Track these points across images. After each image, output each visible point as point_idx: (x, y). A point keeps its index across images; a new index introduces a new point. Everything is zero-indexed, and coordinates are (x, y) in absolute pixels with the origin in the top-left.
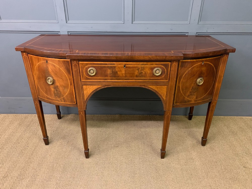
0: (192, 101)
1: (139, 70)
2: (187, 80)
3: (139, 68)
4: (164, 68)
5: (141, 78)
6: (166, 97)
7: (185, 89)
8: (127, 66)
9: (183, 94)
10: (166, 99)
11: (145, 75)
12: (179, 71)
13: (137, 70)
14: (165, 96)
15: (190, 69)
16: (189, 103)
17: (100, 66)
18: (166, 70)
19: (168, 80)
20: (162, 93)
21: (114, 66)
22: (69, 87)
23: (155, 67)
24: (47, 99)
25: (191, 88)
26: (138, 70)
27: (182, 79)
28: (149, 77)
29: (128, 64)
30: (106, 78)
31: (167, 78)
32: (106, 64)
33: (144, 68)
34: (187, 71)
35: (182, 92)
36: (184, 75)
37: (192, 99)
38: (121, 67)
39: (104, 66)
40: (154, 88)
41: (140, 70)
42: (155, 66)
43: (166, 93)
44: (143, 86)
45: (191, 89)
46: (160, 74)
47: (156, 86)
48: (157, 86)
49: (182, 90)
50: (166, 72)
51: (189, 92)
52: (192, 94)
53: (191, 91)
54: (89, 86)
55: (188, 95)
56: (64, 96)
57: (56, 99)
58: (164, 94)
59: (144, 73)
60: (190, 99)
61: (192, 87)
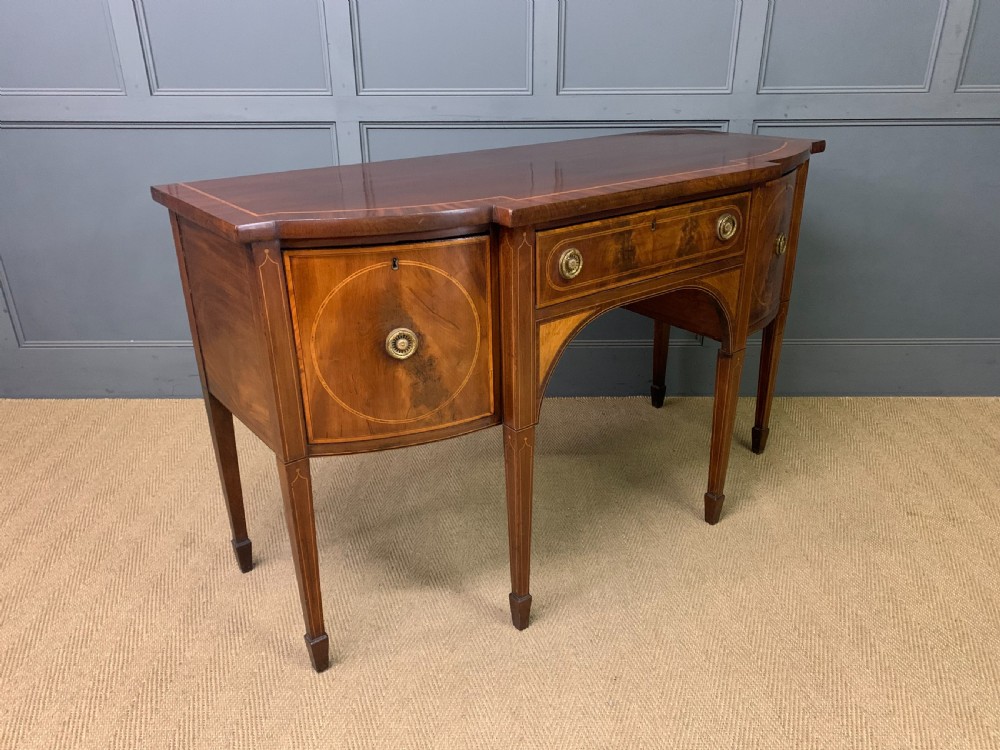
0: (766, 308)
2: (764, 245)
3: (685, 222)
4: (739, 211)
5: (690, 257)
6: (737, 308)
7: (759, 275)
8: (660, 221)
9: (755, 292)
10: (736, 315)
11: (699, 244)
13: (681, 232)
14: (735, 304)
15: (770, 209)
17: (591, 236)
18: (741, 218)
19: (744, 249)
20: (731, 296)
21: (627, 228)
22: (477, 351)
23: (721, 215)
24: (372, 433)
25: (768, 268)
26: (684, 229)
28: (706, 249)
29: (661, 217)
30: (605, 279)
31: (743, 242)
32: (607, 228)
33: (697, 219)
38: (644, 228)
39: (602, 233)
40: (713, 285)
41: (688, 229)
42: (722, 208)
43: (737, 295)
44: (691, 282)
45: (767, 272)
46: (732, 233)
47: (719, 276)
50: (741, 225)
51: (764, 281)
52: (768, 287)
53: (767, 278)
54: (558, 322)
55: (763, 291)
56: (455, 395)
57: (420, 417)
58: (733, 298)
59: (696, 237)
61: (768, 265)
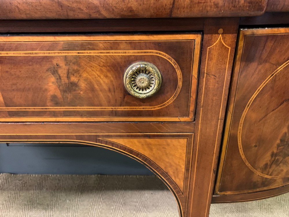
0: (275, 180)
1: (60, 71)
2: (267, 115)
3: (55, 62)
4: (172, 62)
5: (78, 108)
6: (186, 179)
7: (256, 146)
9: (247, 163)
10: (186, 186)
11: (90, 95)
12: (235, 78)
13: (49, 73)
14: (181, 175)
15: (280, 68)
16: (265, 188)
18: (179, 72)
19: (191, 116)
20: (171, 166)
23: (129, 61)
25: (278, 141)
26: (54, 72)
27: (246, 110)
28: (109, 104)
31: (188, 106)
33: (77, 61)
34: (268, 80)
35: (243, 157)
36: (254, 96)
37: (277, 175)
40: (135, 149)
41: (62, 72)
42: (131, 53)
43: (183, 167)
44: (90, 138)
45: (275, 145)
46: (153, 91)
47: (142, 140)
48: (148, 140)
49: (246, 148)
50: (180, 84)
51: (269, 154)
52: (278, 160)
53: (275, 151)
55: (266, 165)
58: (177, 169)
59: (83, 85)
60: (270, 175)
61: (280, 137)
